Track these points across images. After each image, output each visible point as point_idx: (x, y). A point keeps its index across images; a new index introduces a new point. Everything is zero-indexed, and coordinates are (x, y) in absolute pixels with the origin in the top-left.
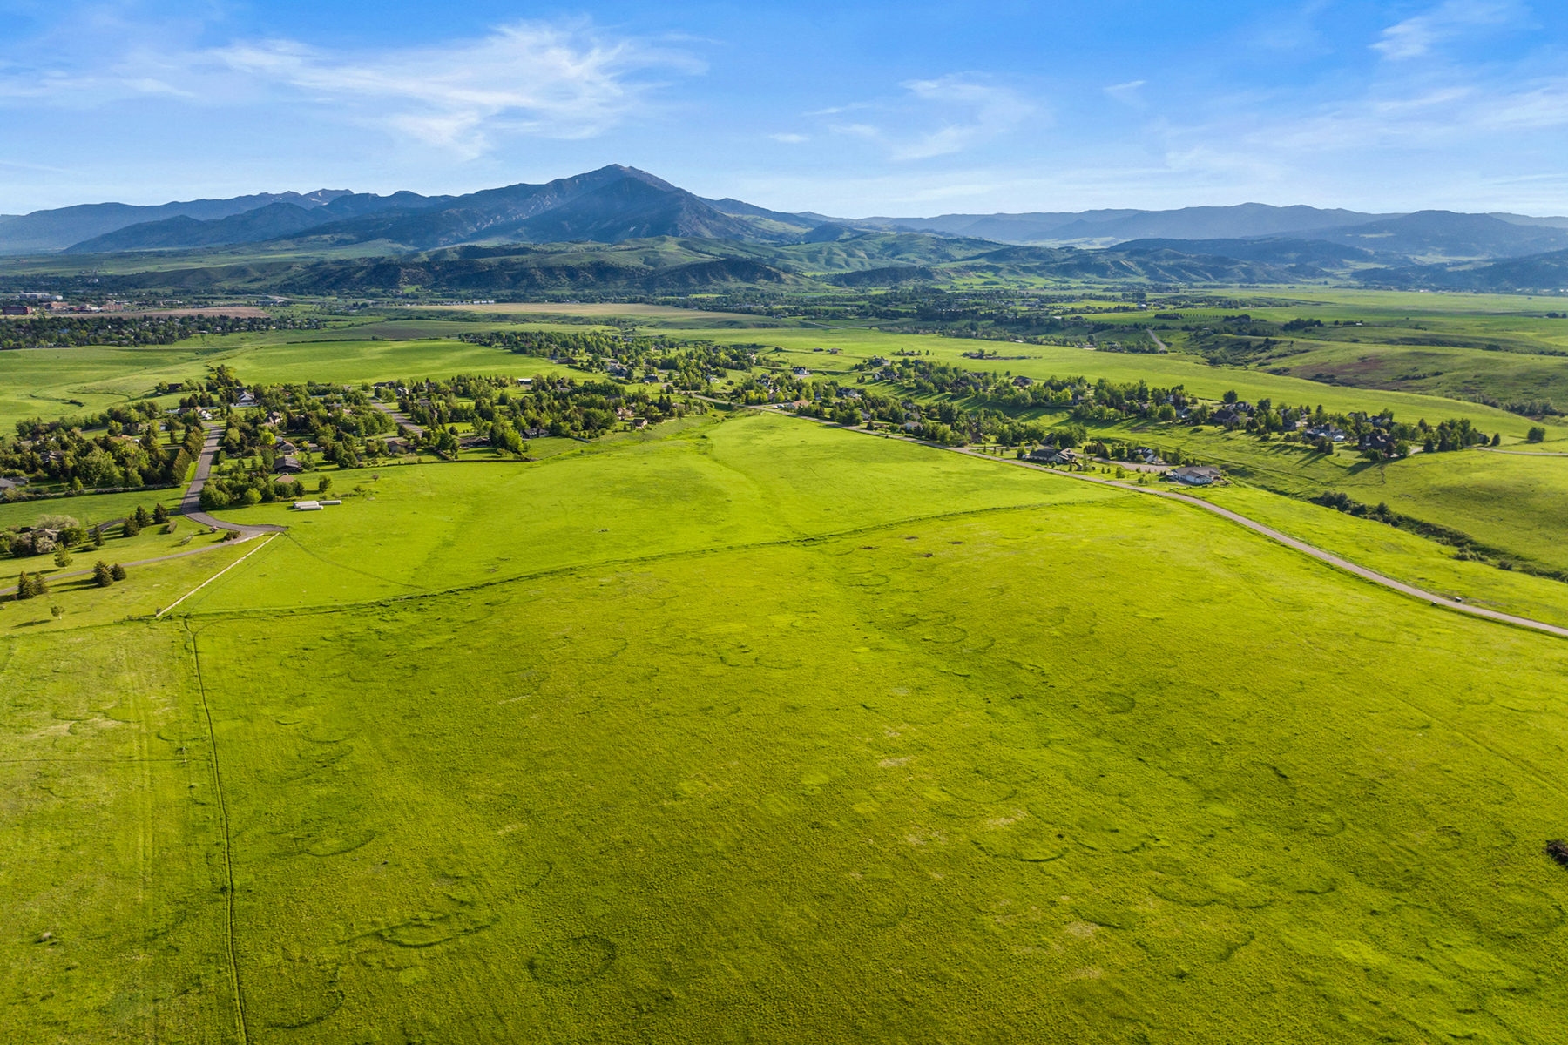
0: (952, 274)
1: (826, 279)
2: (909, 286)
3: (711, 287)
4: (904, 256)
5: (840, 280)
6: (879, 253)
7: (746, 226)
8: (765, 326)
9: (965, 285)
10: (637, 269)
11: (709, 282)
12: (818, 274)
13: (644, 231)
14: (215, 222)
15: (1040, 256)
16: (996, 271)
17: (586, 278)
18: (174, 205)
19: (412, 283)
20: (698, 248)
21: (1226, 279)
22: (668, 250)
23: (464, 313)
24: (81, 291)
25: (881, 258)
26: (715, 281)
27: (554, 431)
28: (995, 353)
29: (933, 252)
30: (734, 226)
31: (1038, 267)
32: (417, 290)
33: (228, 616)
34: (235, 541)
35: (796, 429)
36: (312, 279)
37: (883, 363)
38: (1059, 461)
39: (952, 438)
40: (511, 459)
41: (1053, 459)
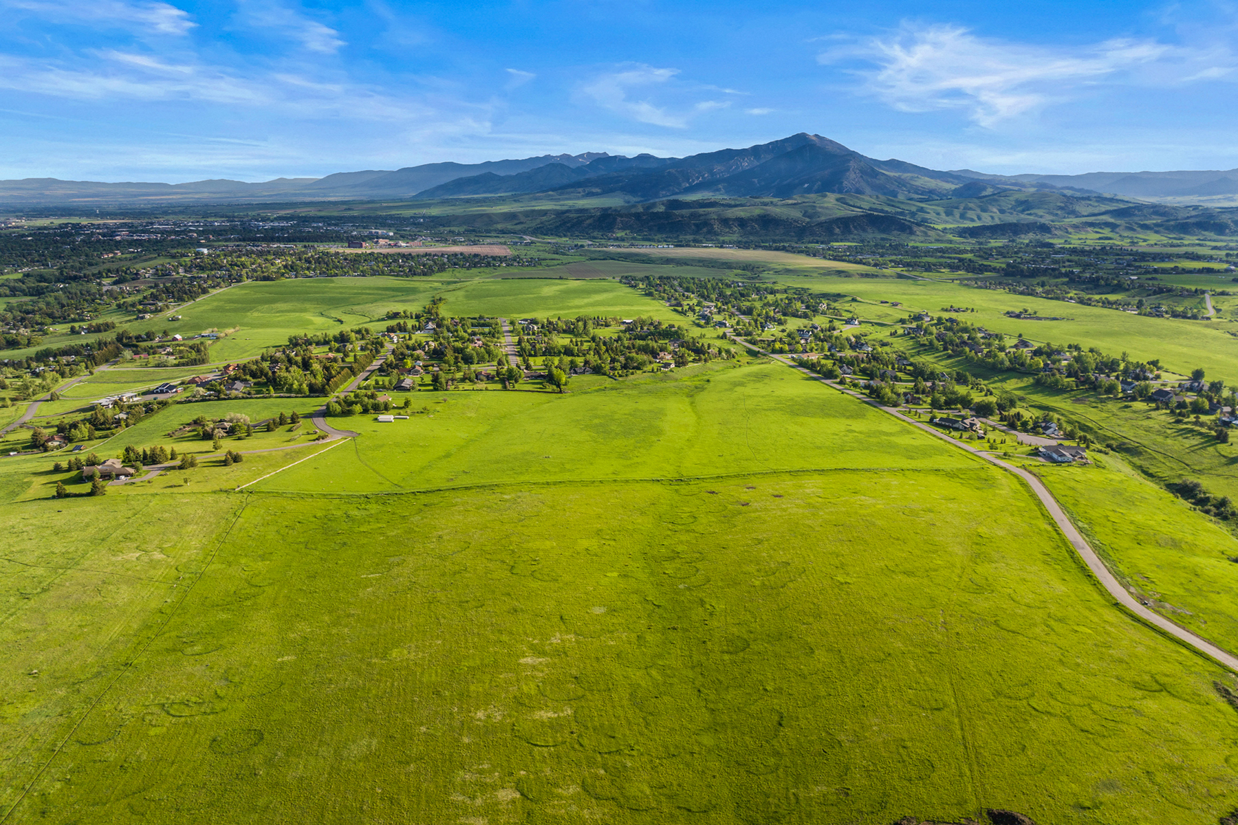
0: (1070, 230)
1: (953, 231)
2: (1025, 239)
3: (852, 236)
4: (1032, 211)
5: (965, 233)
6: (1011, 208)
7: (901, 183)
8: (867, 276)
9: (1080, 239)
10: (795, 221)
11: (850, 232)
12: (948, 226)
13: (816, 187)
14: (510, 177)
15: (1163, 214)
16: (1113, 227)
17: (753, 227)
18: (488, 164)
19: (623, 229)
20: (851, 203)
22: (826, 205)
23: (645, 255)
24: (408, 229)
25: (1011, 214)
26: (856, 232)
27: (597, 370)
28: (1035, 313)
29: (1061, 208)
30: (892, 183)
31: (1157, 225)
32: (626, 235)
33: (275, 494)
34: (321, 441)
35: (782, 379)
36: (558, 224)
37: (923, 319)
38: (961, 427)
39: (889, 399)
40: (550, 390)
41: (956, 425)
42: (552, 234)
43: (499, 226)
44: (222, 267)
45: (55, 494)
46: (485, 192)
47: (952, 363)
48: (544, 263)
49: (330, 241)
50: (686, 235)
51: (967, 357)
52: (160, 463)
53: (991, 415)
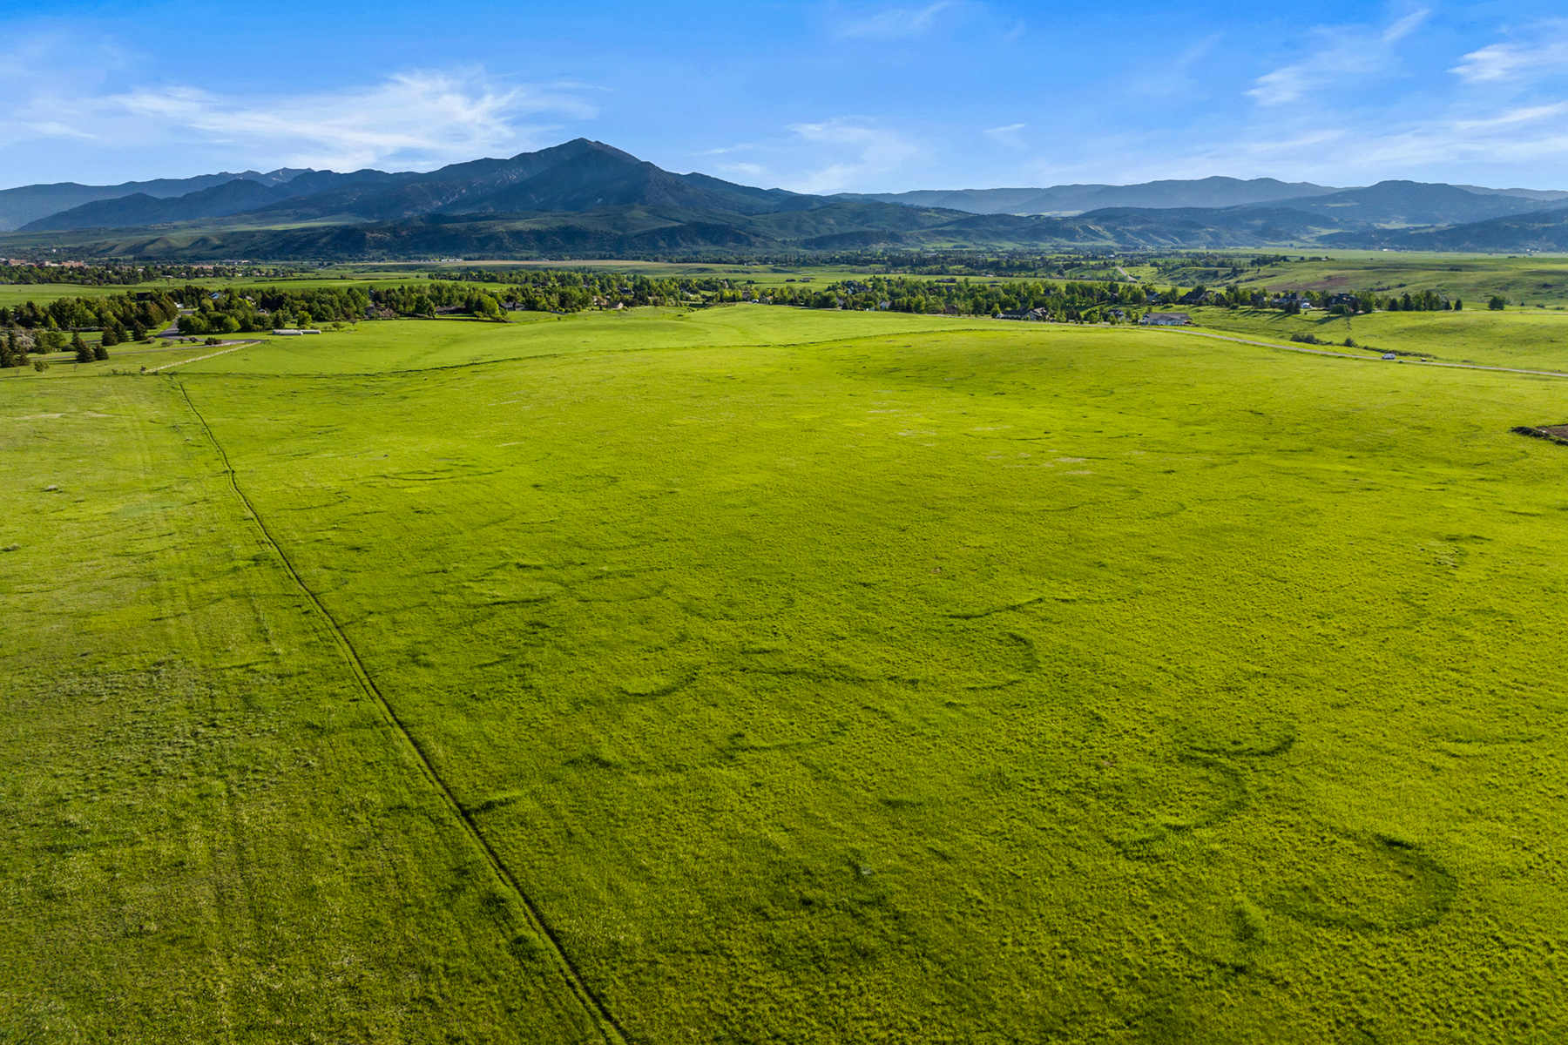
3: (681, 249)
6: (848, 221)
7: (714, 199)
10: (605, 233)
11: (679, 245)
12: (788, 240)
13: (614, 201)
14: (174, 199)
15: (1009, 223)
16: (965, 236)
17: (553, 240)
18: (132, 184)
20: (665, 215)
21: (1193, 243)
22: (637, 217)
23: (432, 266)
25: (851, 225)
27: (530, 305)
30: (703, 198)
31: (1006, 233)
34: (215, 345)
36: (277, 247)
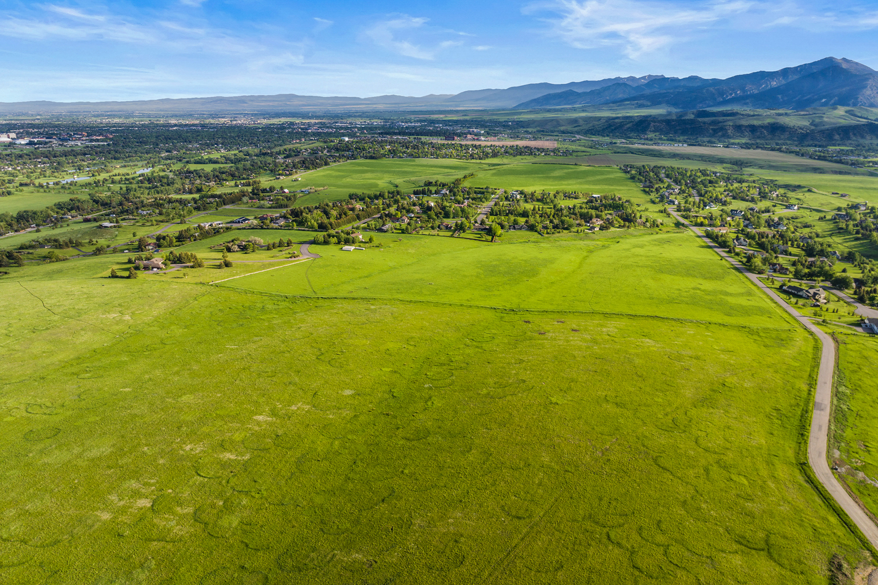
3: (850, 142)
10: (800, 128)
11: (849, 138)
13: (833, 101)
19: (654, 131)
20: (859, 114)
23: (658, 151)
24: (497, 129)
26: (854, 138)
32: (655, 136)
33: (231, 289)
34: (293, 259)
35: (681, 245)
36: (605, 127)
37: (859, 208)
38: (804, 295)
39: (755, 267)
40: (484, 239)
41: (800, 293)
42: (598, 135)
43: (562, 128)
44: (350, 149)
45: (110, 275)
46: (565, 104)
47: (856, 244)
48: (574, 154)
49: (437, 136)
50: (703, 137)
51: (871, 241)
52: (184, 263)
53: (847, 288)
